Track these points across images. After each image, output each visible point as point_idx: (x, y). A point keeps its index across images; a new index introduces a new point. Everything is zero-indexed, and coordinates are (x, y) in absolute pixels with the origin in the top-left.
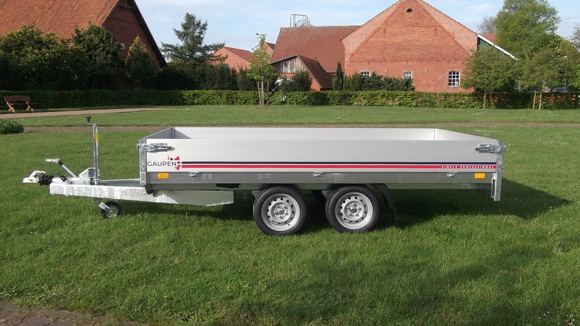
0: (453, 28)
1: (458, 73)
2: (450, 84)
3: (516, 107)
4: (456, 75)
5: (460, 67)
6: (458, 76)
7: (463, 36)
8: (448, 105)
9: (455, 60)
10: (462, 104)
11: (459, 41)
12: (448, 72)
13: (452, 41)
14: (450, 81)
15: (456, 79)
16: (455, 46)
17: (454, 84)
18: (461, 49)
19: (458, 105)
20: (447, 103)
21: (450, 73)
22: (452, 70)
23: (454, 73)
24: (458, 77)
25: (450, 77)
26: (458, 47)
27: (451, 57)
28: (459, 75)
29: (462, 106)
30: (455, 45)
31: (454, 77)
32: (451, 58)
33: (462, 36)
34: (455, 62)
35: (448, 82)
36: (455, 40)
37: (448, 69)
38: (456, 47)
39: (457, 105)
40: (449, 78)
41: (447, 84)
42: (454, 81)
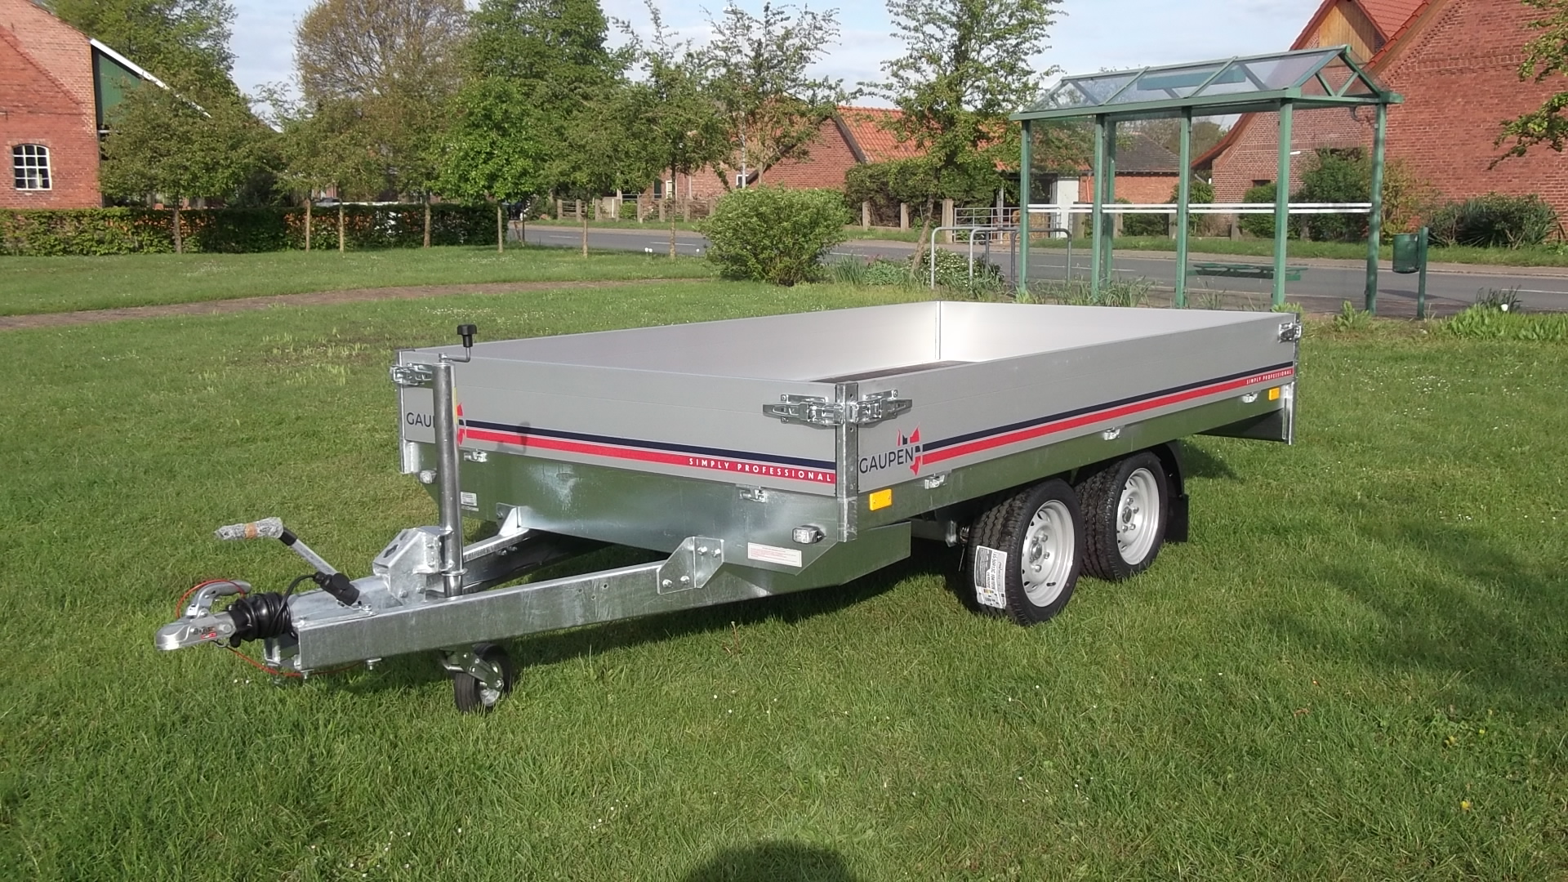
0: (9, 12)
1: (41, 151)
2: (20, 184)
3: (257, 245)
4: (36, 156)
5: (47, 133)
6: (45, 159)
7: (47, 40)
8: (58, 248)
9: (29, 112)
10: (100, 242)
11: (35, 54)
12: (9, 148)
13: (11, 52)
14: (20, 173)
15: (37, 167)
16: (23, 69)
17: (32, 184)
18: (44, 78)
19: (91, 246)
20: (56, 240)
21: (17, 150)
22: (22, 141)
23: (30, 150)
24: (42, 162)
25: (19, 161)
26: (32, 72)
27: (12, 101)
28: (47, 156)
29: (103, 249)
30: (23, 66)
31: (31, 162)
32: (16, 104)
33: (43, 40)
34: (30, 116)
35: (13, 176)
36: (21, 49)
37: (10, 138)
38: (27, 72)
39: (88, 244)
40: (16, 164)
41: (13, 183)
42: (32, 172)
